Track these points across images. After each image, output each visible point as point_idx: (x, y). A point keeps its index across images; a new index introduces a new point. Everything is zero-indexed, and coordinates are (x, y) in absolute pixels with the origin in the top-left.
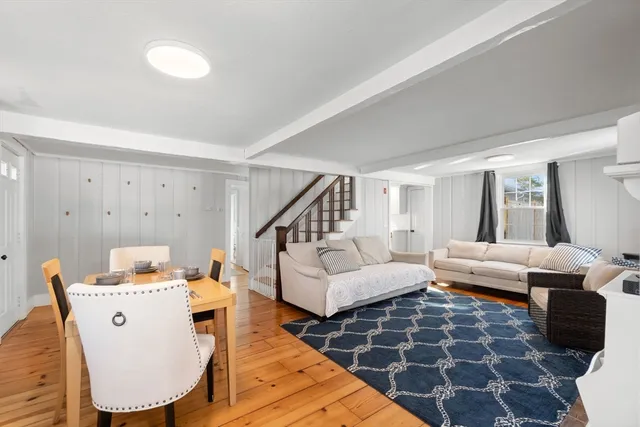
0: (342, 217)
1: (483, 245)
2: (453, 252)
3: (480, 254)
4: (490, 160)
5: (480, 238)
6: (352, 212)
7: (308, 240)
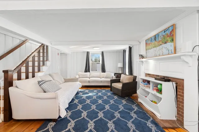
0: (44, 65)
1: (88, 73)
2: (80, 76)
3: (89, 76)
4: (94, 48)
5: (86, 71)
6: (48, 62)
7: (27, 77)
